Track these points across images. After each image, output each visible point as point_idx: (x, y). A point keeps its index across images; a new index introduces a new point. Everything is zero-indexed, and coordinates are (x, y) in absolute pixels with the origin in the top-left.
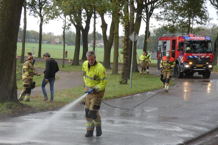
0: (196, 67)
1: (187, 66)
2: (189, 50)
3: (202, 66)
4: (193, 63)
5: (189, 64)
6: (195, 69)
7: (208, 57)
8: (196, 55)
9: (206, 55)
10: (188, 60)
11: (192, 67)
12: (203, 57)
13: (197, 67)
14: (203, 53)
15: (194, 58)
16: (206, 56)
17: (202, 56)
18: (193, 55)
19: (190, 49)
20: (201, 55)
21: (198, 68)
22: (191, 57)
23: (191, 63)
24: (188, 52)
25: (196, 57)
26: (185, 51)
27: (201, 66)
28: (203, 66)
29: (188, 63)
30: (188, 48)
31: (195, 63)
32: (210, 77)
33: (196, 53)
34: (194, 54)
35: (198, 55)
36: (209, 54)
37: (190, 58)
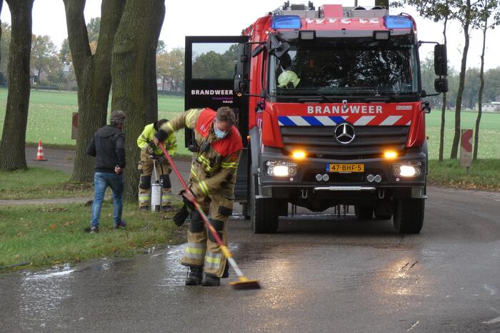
0: (326, 177)
1: (280, 171)
2: (290, 84)
3: (357, 167)
4: (311, 156)
5: (289, 161)
6: (323, 183)
7: (391, 120)
8: (327, 109)
9: (379, 109)
10: (286, 140)
11: (306, 174)
12: (363, 121)
13: (331, 174)
14: (368, 102)
15: (316, 125)
16: (381, 117)
17: (360, 115)
18: (310, 110)
19: (296, 81)
20: (355, 109)
21: (336, 178)
22: (299, 121)
23: (299, 155)
24: (286, 94)
25: (326, 121)
26: (272, 90)
27: (356, 170)
28: (367, 171)
29: (287, 153)
30: (287, 77)
31: (326, 157)
32: (423, 229)
33: (326, 100)
34: (318, 109)
35: (336, 109)
36: (399, 108)
37: (293, 126)
